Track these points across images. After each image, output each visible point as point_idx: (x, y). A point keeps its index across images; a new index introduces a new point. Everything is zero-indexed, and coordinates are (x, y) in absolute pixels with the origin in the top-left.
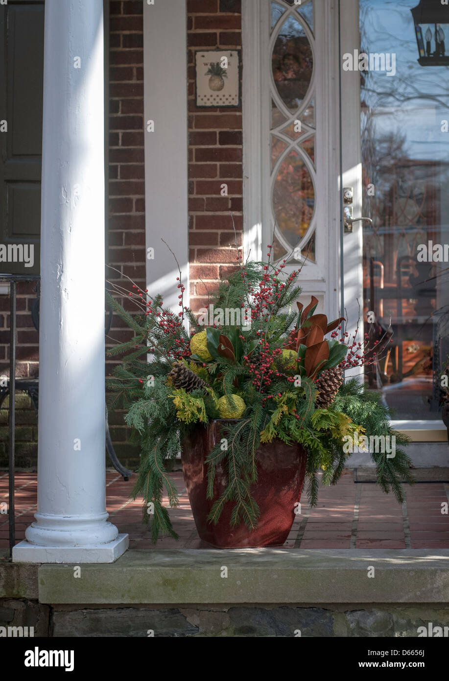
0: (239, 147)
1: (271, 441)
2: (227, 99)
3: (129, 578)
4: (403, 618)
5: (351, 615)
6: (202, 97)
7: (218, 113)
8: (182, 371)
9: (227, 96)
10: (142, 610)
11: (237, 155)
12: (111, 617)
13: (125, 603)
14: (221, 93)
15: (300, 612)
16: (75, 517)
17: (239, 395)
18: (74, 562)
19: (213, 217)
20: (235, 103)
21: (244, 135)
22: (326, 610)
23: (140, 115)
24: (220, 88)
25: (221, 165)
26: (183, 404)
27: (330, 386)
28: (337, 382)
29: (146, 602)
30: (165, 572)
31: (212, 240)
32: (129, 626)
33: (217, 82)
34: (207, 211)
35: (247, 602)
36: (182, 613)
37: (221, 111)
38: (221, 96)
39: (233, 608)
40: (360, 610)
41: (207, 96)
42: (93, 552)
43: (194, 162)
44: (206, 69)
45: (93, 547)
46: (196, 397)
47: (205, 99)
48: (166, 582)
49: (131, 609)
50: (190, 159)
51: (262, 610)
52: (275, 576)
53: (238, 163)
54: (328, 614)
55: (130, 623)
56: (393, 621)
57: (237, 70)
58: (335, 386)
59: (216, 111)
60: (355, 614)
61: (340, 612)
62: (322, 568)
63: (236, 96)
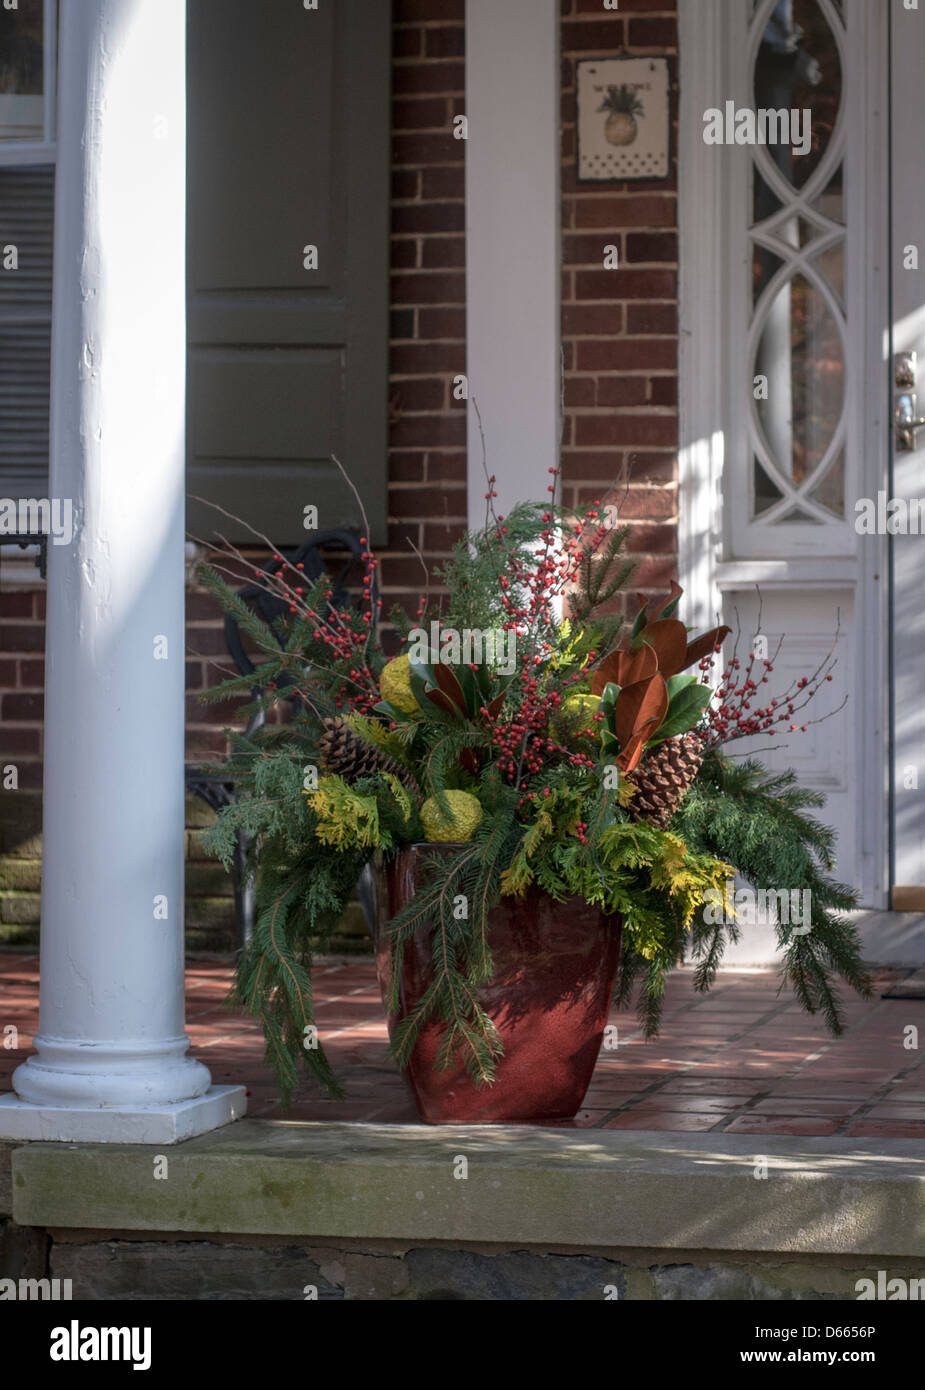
0: (671, 266)
1: (521, 893)
2: (643, 163)
3: (195, 1176)
4: (775, 1287)
5: (664, 1275)
6: (591, 159)
7: (624, 194)
8: (343, 739)
9: (643, 157)
10: (229, 1248)
11: (668, 285)
12: (164, 1260)
13: (186, 1229)
14: (629, 151)
15: (555, 1265)
16: (105, 1046)
17: (471, 793)
18: (97, 1141)
19: (612, 419)
20: (662, 170)
21: (682, 242)
22: (612, 1261)
23: (459, 200)
24: (629, 140)
25: (630, 308)
26: (332, 809)
27: (667, 775)
28: (684, 766)
29: (229, 1230)
30: (269, 1168)
31: (608, 468)
32: (200, 1281)
33: (622, 127)
34: (601, 405)
35: (438, 1237)
36: (309, 1258)
37: (631, 190)
38: (630, 158)
39: (417, 1249)
40: (683, 1265)
41: (600, 158)
42: (134, 1120)
43: (573, 301)
44: (599, 98)
45: (140, 1110)
46: (363, 794)
47: (597, 165)
48: (270, 1189)
49: (205, 1243)
50: (564, 294)
51: (475, 1256)
52: (496, 1184)
53: (666, 302)
54: (614, 1271)
55: (202, 1273)
56: (753, 1290)
57: (664, 100)
58: (681, 776)
59: (619, 189)
60: (673, 1272)
61: (639, 1268)
62: (596, 1170)
63: (662, 155)
